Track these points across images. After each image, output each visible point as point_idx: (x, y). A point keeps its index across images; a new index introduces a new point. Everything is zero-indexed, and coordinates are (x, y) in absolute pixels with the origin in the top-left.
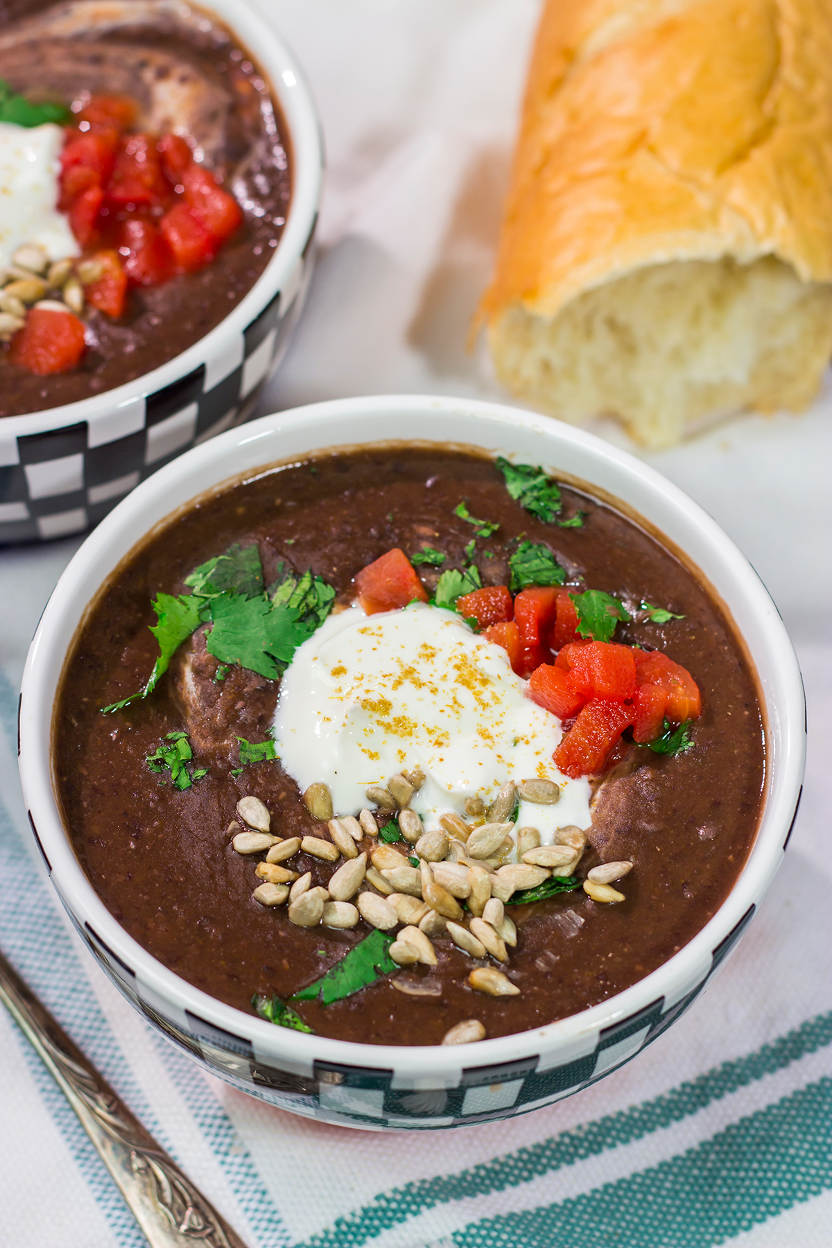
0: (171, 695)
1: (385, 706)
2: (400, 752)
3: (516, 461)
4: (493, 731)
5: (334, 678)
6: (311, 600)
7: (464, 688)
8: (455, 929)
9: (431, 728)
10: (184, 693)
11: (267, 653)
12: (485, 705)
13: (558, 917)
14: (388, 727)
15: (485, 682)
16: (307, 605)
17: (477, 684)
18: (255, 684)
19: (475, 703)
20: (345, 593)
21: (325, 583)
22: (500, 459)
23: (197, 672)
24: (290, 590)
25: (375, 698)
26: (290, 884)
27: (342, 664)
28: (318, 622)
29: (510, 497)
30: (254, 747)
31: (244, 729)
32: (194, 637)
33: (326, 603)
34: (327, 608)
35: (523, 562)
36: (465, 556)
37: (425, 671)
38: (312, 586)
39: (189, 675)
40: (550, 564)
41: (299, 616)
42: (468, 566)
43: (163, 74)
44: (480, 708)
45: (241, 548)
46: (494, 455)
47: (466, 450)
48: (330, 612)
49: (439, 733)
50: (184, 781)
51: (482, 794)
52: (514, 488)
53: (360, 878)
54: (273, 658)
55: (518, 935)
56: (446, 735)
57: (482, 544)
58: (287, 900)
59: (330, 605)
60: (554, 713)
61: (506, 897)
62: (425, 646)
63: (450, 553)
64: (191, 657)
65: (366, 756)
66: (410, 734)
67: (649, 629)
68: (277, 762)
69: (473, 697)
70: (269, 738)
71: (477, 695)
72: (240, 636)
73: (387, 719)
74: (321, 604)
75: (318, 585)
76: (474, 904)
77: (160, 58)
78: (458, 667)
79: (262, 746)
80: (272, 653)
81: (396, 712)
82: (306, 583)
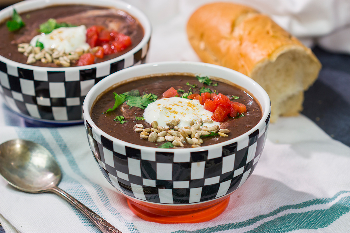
0: (119, 111)
1: (170, 109)
2: (174, 116)
3: (201, 76)
4: (197, 114)
5: (158, 106)
6: (152, 97)
7: (189, 107)
8: (188, 139)
9: (182, 112)
10: (122, 111)
11: (141, 105)
12: (194, 110)
13: (213, 139)
14: (171, 112)
15: (194, 106)
16: (151, 98)
17: (193, 107)
18: (139, 109)
19: (192, 109)
20: (160, 97)
21: (155, 95)
22: (197, 76)
23: (125, 108)
24: (146, 96)
25: (168, 107)
26: (148, 135)
27: (160, 104)
28: (153, 101)
29: (199, 82)
30: (139, 118)
31: (136, 115)
32: (124, 103)
33: (155, 98)
34: (156, 99)
35: (203, 90)
36: (189, 90)
37: (179, 104)
38: (152, 95)
39: (122, 108)
40: (209, 91)
41: (148, 99)
42: (190, 92)
43: (111, 21)
44: (193, 110)
45: (134, 90)
46: (195, 75)
47: (188, 75)
48: (156, 100)
49: (183, 113)
50: (123, 122)
51: (194, 121)
52: (200, 81)
53: (165, 134)
54: (143, 106)
55: (203, 142)
56: (185, 114)
57: (192, 89)
58: (148, 137)
59: (157, 99)
60: (211, 111)
61: (200, 134)
62: (180, 101)
63: (185, 90)
64: (123, 106)
65: (166, 117)
66: (177, 113)
67: (234, 100)
68: (144, 120)
69: (191, 108)
70: (142, 117)
71: (192, 108)
72: (135, 103)
73: (171, 111)
74: (154, 98)
75: (153, 95)
76: (192, 136)
77: (110, 19)
78: (188, 104)
79: (141, 118)
80: (143, 105)
81: (173, 110)
82: (150, 95)
